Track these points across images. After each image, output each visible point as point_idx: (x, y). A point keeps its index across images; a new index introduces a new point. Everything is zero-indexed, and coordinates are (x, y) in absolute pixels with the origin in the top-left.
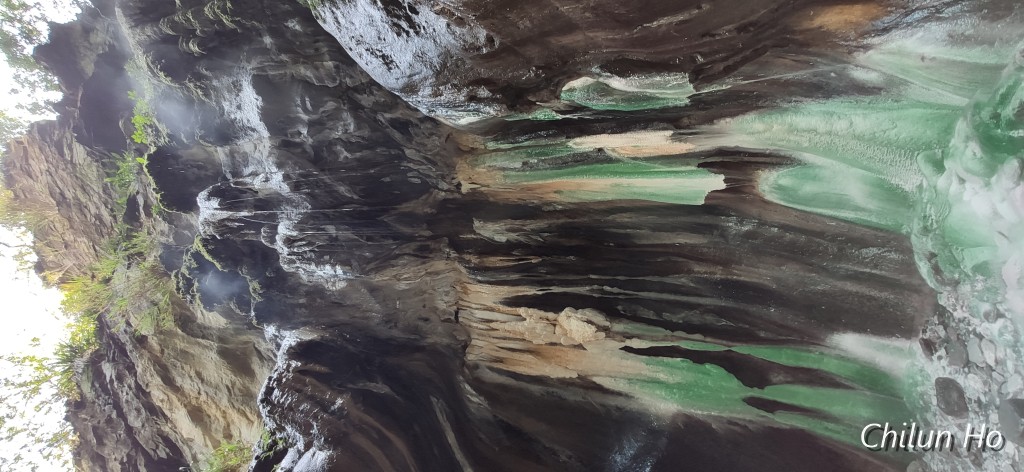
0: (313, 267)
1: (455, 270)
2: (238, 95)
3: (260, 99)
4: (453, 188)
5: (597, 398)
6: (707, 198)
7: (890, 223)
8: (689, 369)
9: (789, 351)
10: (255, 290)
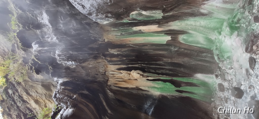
0: (66, 62)
1: (104, 61)
2: (42, 16)
3: (48, 17)
4: (103, 40)
5: (140, 92)
6: (167, 42)
7: (208, 47)
8: (163, 84)
9: (186, 79)
10: (50, 69)
